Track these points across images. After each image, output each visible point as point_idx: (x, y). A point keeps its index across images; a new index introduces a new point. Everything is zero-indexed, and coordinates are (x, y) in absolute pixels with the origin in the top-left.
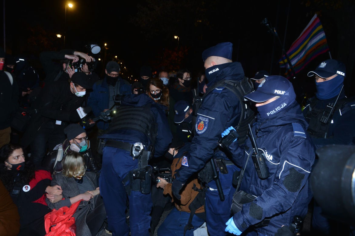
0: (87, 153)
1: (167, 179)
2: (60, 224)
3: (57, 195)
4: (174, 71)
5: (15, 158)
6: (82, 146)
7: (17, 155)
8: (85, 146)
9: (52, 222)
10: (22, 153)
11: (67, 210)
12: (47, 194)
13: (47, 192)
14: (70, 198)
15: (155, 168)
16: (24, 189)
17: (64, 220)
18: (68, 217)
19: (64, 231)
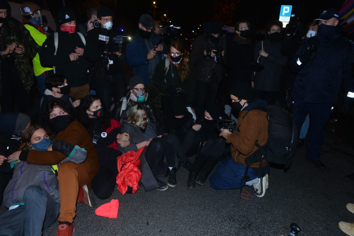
0: (148, 106)
1: (230, 130)
2: (129, 163)
3: (126, 141)
4: (225, 26)
5: (95, 108)
6: (139, 96)
7: (96, 105)
8: (142, 97)
9: (123, 162)
10: (100, 104)
11: (134, 154)
12: (117, 140)
13: (118, 138)
14: (136, 144)
15: (220, 118)
16: (102, 135)
17: (132, 161)
18: (136, 159)
19: (133, 169)
